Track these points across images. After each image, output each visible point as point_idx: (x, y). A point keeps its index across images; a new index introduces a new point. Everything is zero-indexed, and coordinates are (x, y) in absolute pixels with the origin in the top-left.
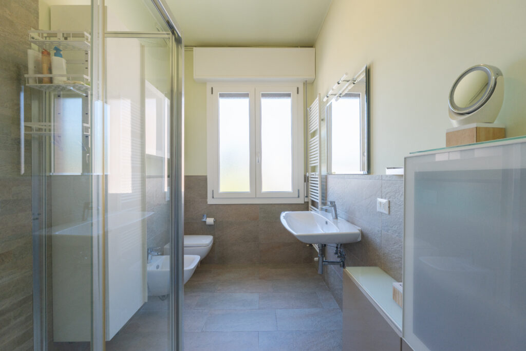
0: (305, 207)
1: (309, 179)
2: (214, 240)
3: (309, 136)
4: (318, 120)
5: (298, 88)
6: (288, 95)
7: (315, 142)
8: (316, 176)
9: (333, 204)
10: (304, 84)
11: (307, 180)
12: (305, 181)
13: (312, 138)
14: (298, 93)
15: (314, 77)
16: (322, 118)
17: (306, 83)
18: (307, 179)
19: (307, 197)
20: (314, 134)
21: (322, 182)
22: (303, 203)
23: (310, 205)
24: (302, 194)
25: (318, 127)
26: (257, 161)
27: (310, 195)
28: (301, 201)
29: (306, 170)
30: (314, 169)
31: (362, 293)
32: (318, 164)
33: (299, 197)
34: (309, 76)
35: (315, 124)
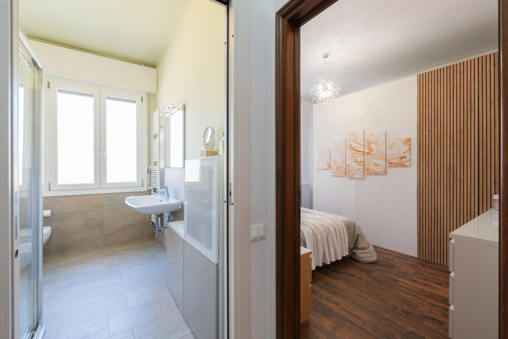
0: (149, 192)
1: (152, 171)
2: (53, 230)
3: (152, 138)
4: (157, 127)
5: (142, 98)
6: (134, 102)
7: (155, 142)
8: (156, 169)
9: (166, 188)
10: (147, 94)
11: (150, 173)
12: (148, 173)
13: (154, 139)
14: (142, 101)
15: (156, 92)
16: (161, 126)
17: (149, 95)
18: (149, 171)
19: (150, 185)
20: (155, 137)
21: (160, 173)
22: (147, 190)
23: (152, 192)
24: (145, 184)
25: (158, 132)
26: (102, 155)
27: (152, 184)
28: (145, 189)
29: (149, 164)
30: (155, 164)
31: (176, 233)
32: (158, 160)
33: (142, 186)
34: (152, 90)
35: (155, 130)
